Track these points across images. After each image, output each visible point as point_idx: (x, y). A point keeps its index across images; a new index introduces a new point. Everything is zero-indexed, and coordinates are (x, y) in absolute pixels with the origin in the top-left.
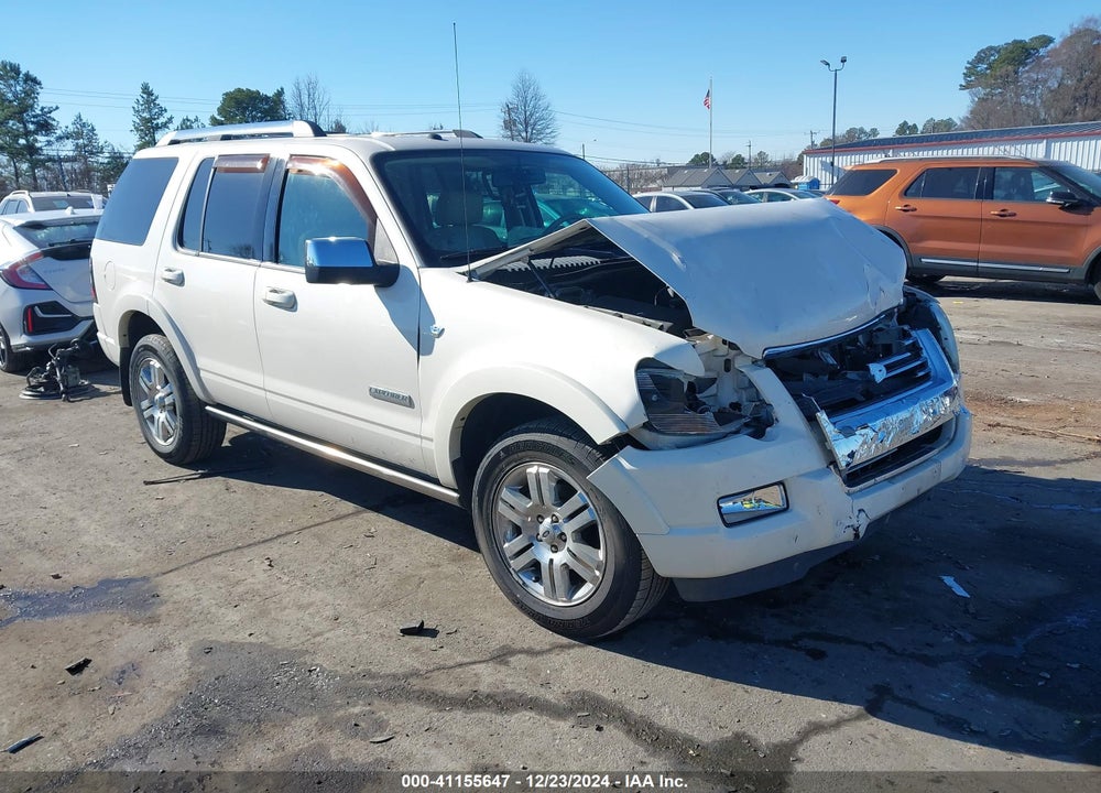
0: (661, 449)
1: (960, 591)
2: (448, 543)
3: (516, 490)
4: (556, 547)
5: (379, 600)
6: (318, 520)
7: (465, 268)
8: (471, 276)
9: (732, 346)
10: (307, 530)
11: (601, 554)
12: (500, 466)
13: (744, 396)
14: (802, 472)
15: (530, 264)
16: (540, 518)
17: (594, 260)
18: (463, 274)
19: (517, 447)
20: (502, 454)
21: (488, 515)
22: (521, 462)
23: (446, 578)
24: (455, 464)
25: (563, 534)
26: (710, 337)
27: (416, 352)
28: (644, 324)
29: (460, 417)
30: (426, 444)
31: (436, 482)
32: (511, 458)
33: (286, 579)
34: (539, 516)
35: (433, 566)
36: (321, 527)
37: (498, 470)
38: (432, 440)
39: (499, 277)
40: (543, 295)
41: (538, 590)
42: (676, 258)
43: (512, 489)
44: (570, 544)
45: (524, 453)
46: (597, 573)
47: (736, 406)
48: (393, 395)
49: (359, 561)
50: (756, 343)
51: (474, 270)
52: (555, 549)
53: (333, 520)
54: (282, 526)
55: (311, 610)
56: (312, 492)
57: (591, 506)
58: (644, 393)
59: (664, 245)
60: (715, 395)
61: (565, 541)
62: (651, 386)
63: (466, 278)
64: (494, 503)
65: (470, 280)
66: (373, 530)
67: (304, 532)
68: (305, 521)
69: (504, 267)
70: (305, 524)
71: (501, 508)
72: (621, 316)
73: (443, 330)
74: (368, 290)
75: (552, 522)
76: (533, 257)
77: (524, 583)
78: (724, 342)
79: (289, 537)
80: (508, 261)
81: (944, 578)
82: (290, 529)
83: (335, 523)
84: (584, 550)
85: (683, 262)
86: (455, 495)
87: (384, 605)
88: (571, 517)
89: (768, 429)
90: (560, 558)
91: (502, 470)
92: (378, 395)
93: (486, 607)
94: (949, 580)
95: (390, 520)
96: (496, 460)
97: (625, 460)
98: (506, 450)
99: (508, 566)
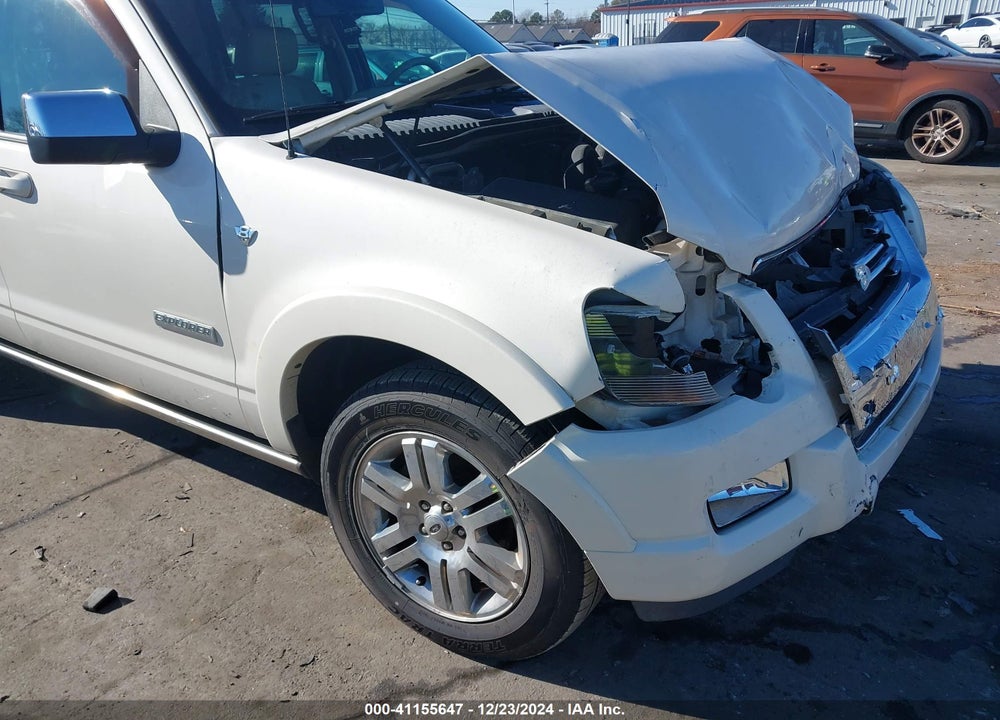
0: (620, 428)
1: (931, 533)
2: (287, 504)
3: (385, 465)
4: (449, 544)
5: (199, 609)
6: (113, 475)
7: (282, 136)
8: (293, 149)
9: (710, 256)
10: (98, 492)
11: (519, 560)
12: (360, 434)
13: (725, 328)
14: (812, 441)
15: (384, 128)
16: (425, 505)
17: (470, 120)
18: (280, 145)
19: (385, 410)
20: (363, 418)
21: (346, 496)
22: (391, 429)
23: (291, 563)
24: (291, 425)
25: (459, 528)
26: (681, 244)
27: (217, 267)
28: (580, 227)
29: (294, 363)
30: (244, 395)
31: (264, 442)
32: (377, 424)
33: (65, 580)
34: (422, 502)
35: (271, 543)
36: (116, 486)
37: (357, 439)
38: (253, 391)
39: (337, 150)
40: (404, 177)
41: (426, 597)
42: (626, 118)
43: (379, 464)
44: (471, 541)
45: (396, 419)
46: (515, 585)
47: (712, 345)
48: (189, 326)
49: (169, 541)
50: (744, 250)
51: (297, 140)
52: (449, 546)
53: (133, 473)
54: (65, 486)
55: (100, 639)
56: (104, 431)
57: (504, 497)
58: (596, 344)
59: (605, 98)
60: (682, 330)
61: (464, 536)
62: (608, 332)
63: (286, 152)
64: (353, 481)
65: (292, 156)
66: (187, 488)
67: (93, 495)
68: (96, 477)
69: (344, 134)
70: (96, 483)
71: (365, 489)
72: (544, 216)
73: (255, 234)
74: (137, 171)
75: (444, 511)
76: (387, 117)
77: (404, 587)
78: (698, 251)
79: (71, 506)
80: (350, 124)
81: (903, 511)
82: (74, 491)
83: (137, 478)
84: (493, 552)
85: (638, 125)
86: (295, 462)
87: (209, 619)
88: (474, 508)
89: (765, 381)
90: (457, 559)
91: (364, 439)
92: (167, 324)
93: (350, 612)
94: (909, 515)
95: (209, 469)
96: (354, 425)
97: (566, 446)
98: (368, 412)
99: (379, 564)
